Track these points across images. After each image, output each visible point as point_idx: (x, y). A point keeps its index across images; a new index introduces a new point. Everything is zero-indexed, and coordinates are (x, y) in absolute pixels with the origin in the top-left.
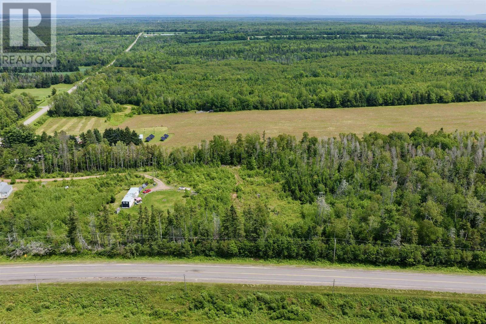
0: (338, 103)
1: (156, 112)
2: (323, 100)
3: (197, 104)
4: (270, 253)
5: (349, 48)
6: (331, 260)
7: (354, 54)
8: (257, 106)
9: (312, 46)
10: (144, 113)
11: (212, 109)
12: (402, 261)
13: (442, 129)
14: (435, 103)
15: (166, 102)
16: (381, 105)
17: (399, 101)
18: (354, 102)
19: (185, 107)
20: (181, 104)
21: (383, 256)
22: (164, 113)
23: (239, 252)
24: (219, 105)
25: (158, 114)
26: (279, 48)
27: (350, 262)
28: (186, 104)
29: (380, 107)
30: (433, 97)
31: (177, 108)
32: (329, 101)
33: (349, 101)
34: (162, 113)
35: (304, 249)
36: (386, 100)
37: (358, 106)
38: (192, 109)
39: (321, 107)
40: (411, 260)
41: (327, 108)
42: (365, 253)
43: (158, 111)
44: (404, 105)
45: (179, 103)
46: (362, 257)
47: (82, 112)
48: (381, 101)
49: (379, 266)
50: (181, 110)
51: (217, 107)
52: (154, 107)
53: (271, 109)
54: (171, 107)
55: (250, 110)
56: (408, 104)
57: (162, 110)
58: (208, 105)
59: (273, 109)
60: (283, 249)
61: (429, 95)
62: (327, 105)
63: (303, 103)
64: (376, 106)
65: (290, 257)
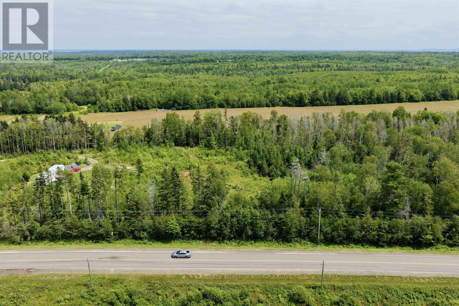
0: (307, 101)
1: (114, 110)
2: (292, 99)
3: (159, 102)
4: (227, 231)
5: (314, 66)
6: (314, 241)
7: (318, 71)
8: (222, 104)
9: (278, 65)
10: (101, 111)
11: (174, 107)
12: (414, 239)
13: (426, 109)
14: (406, 102)
15: (125, 100)
16: (351, 104)
17: (370, 100)
18: (323, 100)
19: (146, 105)
20: (141, 102)
21: (388, 232)
22: (123, 111)
23: (182, 231)
24: (182, 103)
25: (116, 112)
26: (246, 66)
27: (341, 243)
28: (146, 102)
29: (350, 106)
30: (403, 96)
31: (137, 106)
32: (297, 99)
33: (318, 99)
34: (120, 111)
35: (276, 225)
36: (356, 98)
37: (327, 105)
38: (153, 107)
39: (289, 106)
40: (429, 237)
41: (296, 106)
42: (362, 228)
43: (116, 109)
44: (375, 103)
45: (139, 100)
46: (358, 234)
47: (31, 110)
48: (351, 100)
49: (382, 247)
50: (141, 108)
51: (179, 105)
52: (112, 105)
53: (237, 107)
54: (130, 105)
55: (215, 108)
56: (378, 103)
57: (120, 108)
58: (170, 102)
59: (239, 107)
60: (245, 225)
61: (399, 94)
62: (296, 103)
63: (271, 102)
64: (345, 105)
65: (255, 238)
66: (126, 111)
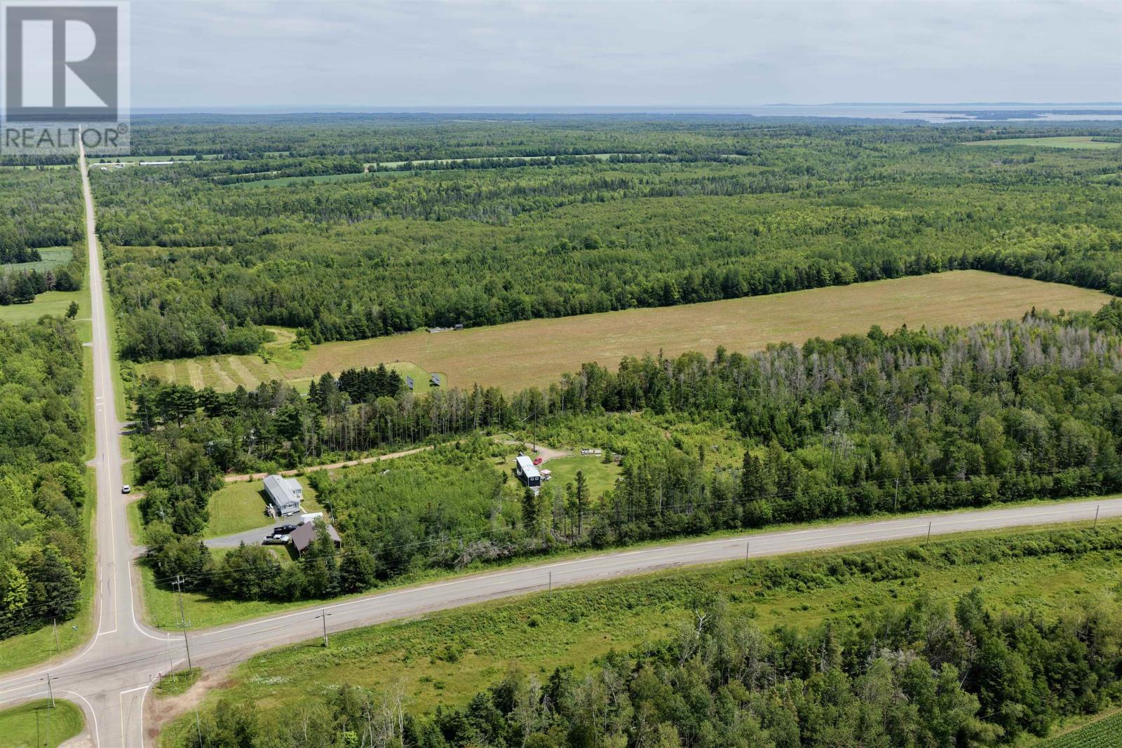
0: (677, 296)
1: (353, 337)
2: (652, 293)
3: (426, 315)
4: (817, 510)
6: (891, 511)
7: (613, 198)
8: (539, 311)
10: (326, 340)
11: (458, 323)
12: (976, 499)
14: (829, 285)
15: (369, 316)
16: (746, 295)
17: (775, 286)
18: (702, 292)
19: (408, 323)
20: (399, 318)
21: (954, 495)
22: (370, 338)
23: (773, 516)
24: (472, 315)
25: (357, 339)
27: (915, 510)
28: (408, 317)
29: (745, 298)
30: (826, 275)
31: (392, 326)
32: (662, 293)
33: (694, 291)
34: (364, 337)
35: (857, 499)
36: (754, 284)
37: (710, 299)
38: (420, 325)
39: (649, 305)
40: (989, 495)
41: (659, 306)
42: (932, 494)
43: (355, 334)
44: (783, 292)
45: (395, 315)
46: (928, 501)
47: (201, 348)
48: (745, 287)
49: (950, 509)
50: (399, 328)
51: (469, 318)
52: (347, 328)
53: (565, 316)
54: (381, 325)
55: (527, 319)
56: (788, 291)
57: (364, 332)
58: (452, 315)
59: (568, 315)
60: (831, 503)
61: (819, 272)
62: (659, 300)
63: (618, 300)
64: (738, 297)
65: (841, 514)
66: (374, 336)
